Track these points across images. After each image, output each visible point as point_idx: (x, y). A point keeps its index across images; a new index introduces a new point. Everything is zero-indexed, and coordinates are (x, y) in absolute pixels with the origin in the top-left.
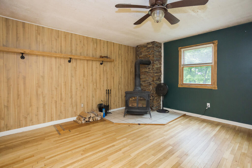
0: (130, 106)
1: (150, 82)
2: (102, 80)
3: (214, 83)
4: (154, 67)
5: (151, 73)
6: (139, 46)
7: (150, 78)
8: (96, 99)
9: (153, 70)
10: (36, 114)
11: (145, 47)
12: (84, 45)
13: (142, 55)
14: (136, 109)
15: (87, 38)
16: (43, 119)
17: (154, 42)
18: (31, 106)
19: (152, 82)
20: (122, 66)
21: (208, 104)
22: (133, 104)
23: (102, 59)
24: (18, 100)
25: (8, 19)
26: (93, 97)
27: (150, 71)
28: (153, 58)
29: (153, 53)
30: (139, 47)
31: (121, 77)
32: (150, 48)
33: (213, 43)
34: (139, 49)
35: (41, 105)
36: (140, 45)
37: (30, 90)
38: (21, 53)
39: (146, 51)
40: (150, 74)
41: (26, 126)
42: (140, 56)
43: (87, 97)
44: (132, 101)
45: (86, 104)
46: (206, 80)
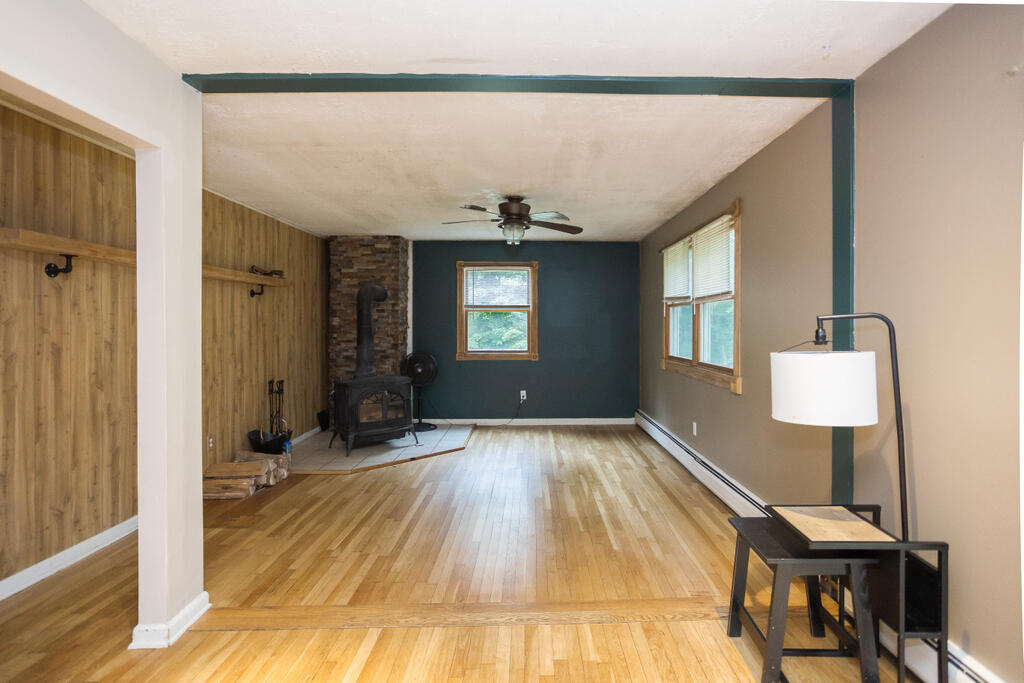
0: (364, 420)
1: (384, 351)
2: (254, 347)
3: (533, 348)
4: (396, 308)
5: (389, 324)
6: (339, 240)
7: (383, 339)
8: (241, 416)
9: (393, 317)
10: (91, 496)
11: (364, 246)
12: (214, 226)
13: (356, 268)
14: (383, 427)
15: (222, 200)
16: (110, 512)
17: (398, 237)
18: (75, 463)
19: (393, 351)
20: (294, 300)
21: (523, 393)
22: (373, 414)
23: (261, 279)
24: (38, 445)
25: (10, 110)
26: (235, 410)
27: (383, 317)
28: (395, 283)
29: (393, 268)
30: (339, 242)
31: (293, 337)
32: (382, 251)
33: (531, 266)
34: (340, 249)
35: (106, 458)
36: (346, 236)
37: (73, 402)
38: (61, 255)
39: (369, 258)
40: (383, 326)
41: (61, 548)
42: (344, 270)
43: (222, 410)
44: (370, 406)
45: (218, 436)
46: (511, 341)
